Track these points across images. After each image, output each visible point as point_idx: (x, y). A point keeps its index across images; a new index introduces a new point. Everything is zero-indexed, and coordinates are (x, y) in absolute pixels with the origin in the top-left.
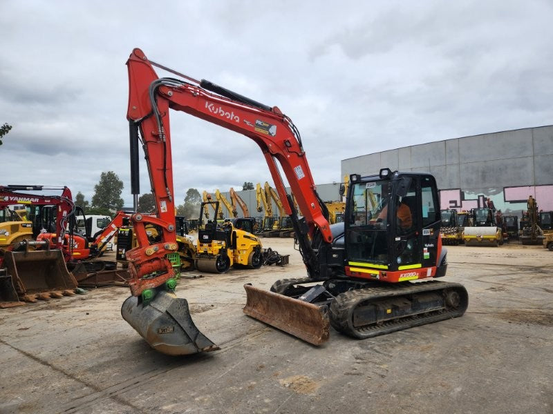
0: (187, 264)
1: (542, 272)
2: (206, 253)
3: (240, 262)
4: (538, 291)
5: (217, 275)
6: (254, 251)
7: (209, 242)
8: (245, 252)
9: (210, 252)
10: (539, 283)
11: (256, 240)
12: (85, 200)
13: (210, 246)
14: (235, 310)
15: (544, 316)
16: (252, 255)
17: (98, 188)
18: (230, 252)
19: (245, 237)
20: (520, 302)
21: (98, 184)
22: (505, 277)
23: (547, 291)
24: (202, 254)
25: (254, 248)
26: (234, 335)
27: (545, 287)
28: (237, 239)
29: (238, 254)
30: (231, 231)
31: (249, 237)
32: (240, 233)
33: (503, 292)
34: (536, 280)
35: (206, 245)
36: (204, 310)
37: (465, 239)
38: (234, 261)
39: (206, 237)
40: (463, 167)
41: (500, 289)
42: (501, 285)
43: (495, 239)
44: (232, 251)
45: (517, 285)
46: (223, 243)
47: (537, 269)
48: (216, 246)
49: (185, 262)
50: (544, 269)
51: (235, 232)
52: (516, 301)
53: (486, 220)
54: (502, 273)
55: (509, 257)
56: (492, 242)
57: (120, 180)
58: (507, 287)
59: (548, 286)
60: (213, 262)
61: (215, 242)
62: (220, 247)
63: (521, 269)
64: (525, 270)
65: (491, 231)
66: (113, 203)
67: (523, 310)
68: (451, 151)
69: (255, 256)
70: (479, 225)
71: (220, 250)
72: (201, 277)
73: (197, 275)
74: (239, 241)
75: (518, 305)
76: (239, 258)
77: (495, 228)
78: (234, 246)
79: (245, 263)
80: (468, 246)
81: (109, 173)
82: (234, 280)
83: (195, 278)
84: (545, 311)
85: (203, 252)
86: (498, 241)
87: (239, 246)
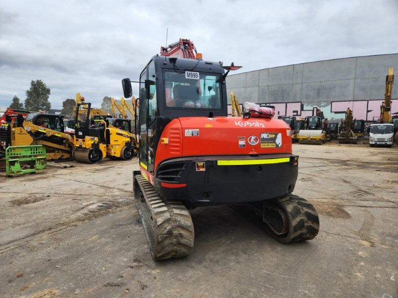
0: (66, 156)
1: (346, 165)
2: (81, 147)
3: (113, 155)
4: (337, 182)
5: (90, 165)
6: (126, 145)
7: (83, 137)
8: (117, 147)
9: (84, 146)
10: (342, 174)
11: (128, 137)
12: (20, 102)
13: (84, 141)
14: (65, 201)
15: (335, 207)
16: (124, 149)
17: (29, 93)
18: (102, 147)
19: (117, 134)
20: (320, 192)
21: (29, 90)
22: (317, 169)
23: (345, 181)
24: (78, 147)
25: (126, 143)
26: (33, 232)
27: (344, 178)
28: (111, 136)
29: (111, 148)
30: (104, 128)
31: (121, 135)
32: (113, 130)
33: (310, 182)
34: (339, 172)
35: (80, 140)
36: (34, 202)
37: (299, 139)
38: (107, 153)
39: (80, 133)
40: (304, 85)
41: (310, 179)
42: (311, 176)
43: (320, 139)
44: (105, 145)
45: (324, 176)
46: (96, 139)
47: (344, 162)
48: (89, 142)
49: (64, 154)
50: (349, 163)
51: (108, 131)
52: (317, 191)
53: (315, 125)
54: (317, 165)
55: (327, 152)
56: (318, 141)
57: (47, 87)
58: (315, 178)
59: (346, 177)
60: (86, 154)
61: (87, 138)
62: (93, 142)
63: (332, 162)
64: (335, 163)
65: (318, 133)
66: (43, 105)
67: (319, 200)
68: (297, 73)
69: (126, 150)
70: (310, 129)
71: (92, 144)
72: (72, 167)
73: (68, 165)
74: (113, 138)
75: (317, 195)
76: (112, 151)
77: (321, 131)
78: (107, 142)
79: (118, 155)
80: (301, 144)
81: (38, 81)
82: (98, 170)
83: (65, 167)
84: (337, 201)
85: (78, 146)
86: (322, 141)
87: (112, 142)
